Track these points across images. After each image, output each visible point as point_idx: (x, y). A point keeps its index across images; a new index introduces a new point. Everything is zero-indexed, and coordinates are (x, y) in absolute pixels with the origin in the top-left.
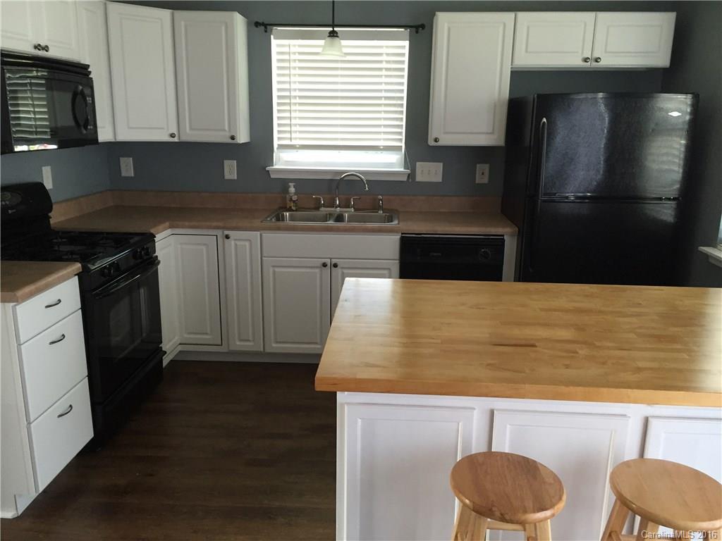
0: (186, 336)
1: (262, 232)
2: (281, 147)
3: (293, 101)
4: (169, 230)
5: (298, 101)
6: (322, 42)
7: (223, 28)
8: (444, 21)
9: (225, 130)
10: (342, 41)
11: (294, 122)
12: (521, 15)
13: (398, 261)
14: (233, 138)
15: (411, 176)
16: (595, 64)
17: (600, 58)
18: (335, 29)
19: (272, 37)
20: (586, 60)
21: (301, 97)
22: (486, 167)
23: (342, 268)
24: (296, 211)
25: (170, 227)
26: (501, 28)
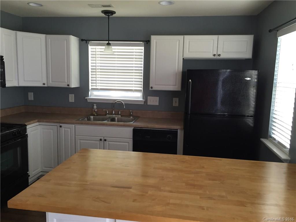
0: (43, 168)
1: (76, 125)
2: (93, 89)
3: (97, 71)
4: (38, 123)
5: (99, 70)
6: (104, 47)
7: (65, 42)
8: (154, 39)
9: (65, 82)
10: (112, 47)
11: (97, 79)
12: (186, 37)
13: (132, 139)
14: (68, 85)
15: (146, 102)
16: (218, 57)
17: (220, 55)
18: (109, 42)
19: (89, 45)
20: (214, 55)
21: (100, 69)
22: (177, 99)
23: (109, 141)
24: (97, 116)
25: (38, 122)
26: (178, 43)
